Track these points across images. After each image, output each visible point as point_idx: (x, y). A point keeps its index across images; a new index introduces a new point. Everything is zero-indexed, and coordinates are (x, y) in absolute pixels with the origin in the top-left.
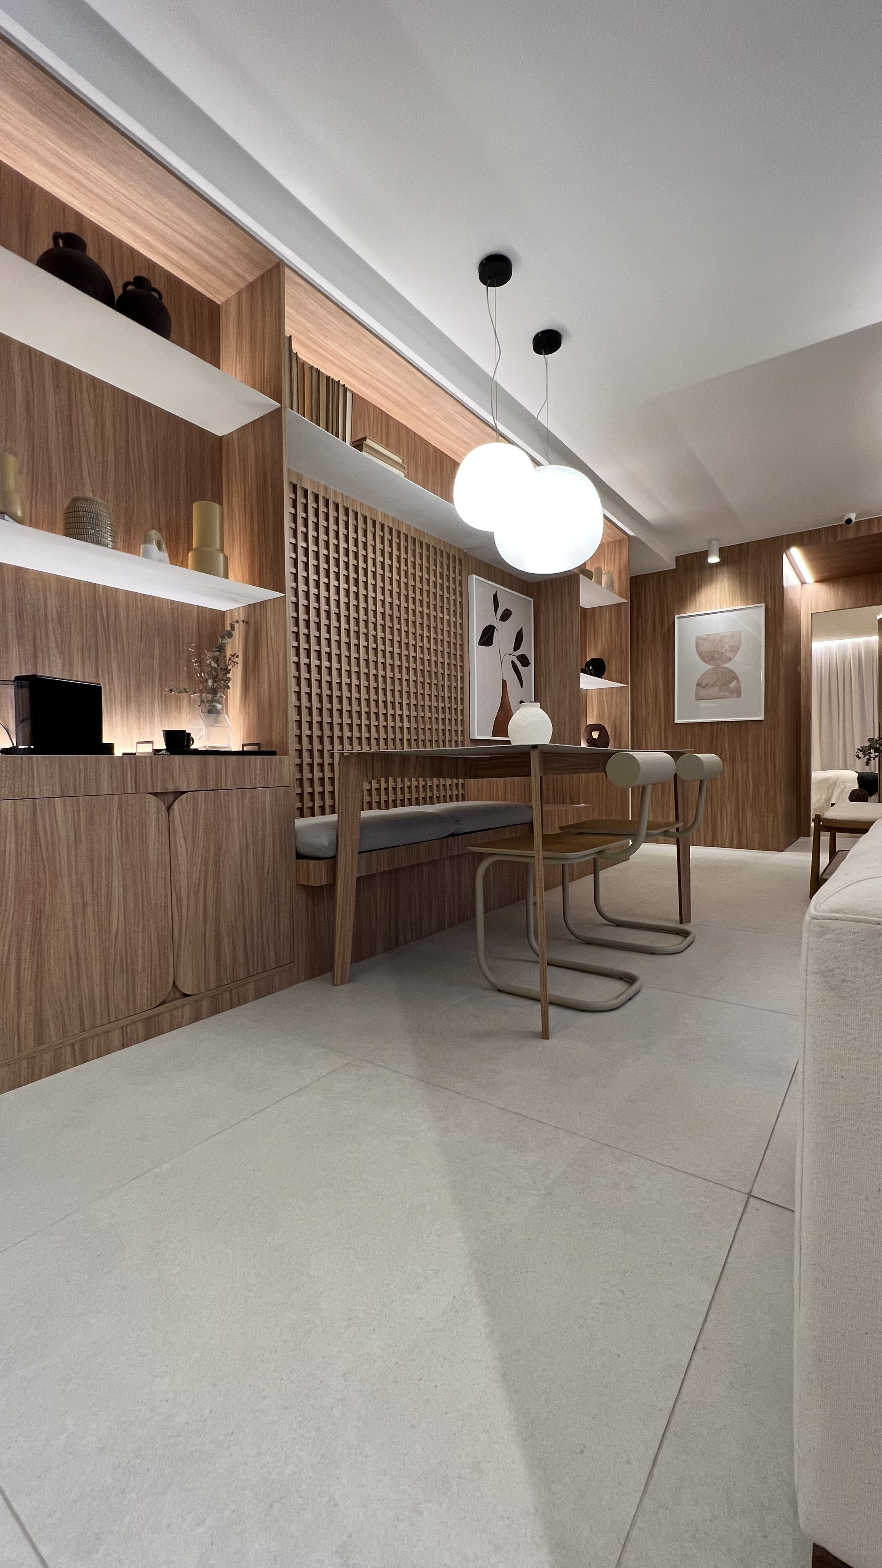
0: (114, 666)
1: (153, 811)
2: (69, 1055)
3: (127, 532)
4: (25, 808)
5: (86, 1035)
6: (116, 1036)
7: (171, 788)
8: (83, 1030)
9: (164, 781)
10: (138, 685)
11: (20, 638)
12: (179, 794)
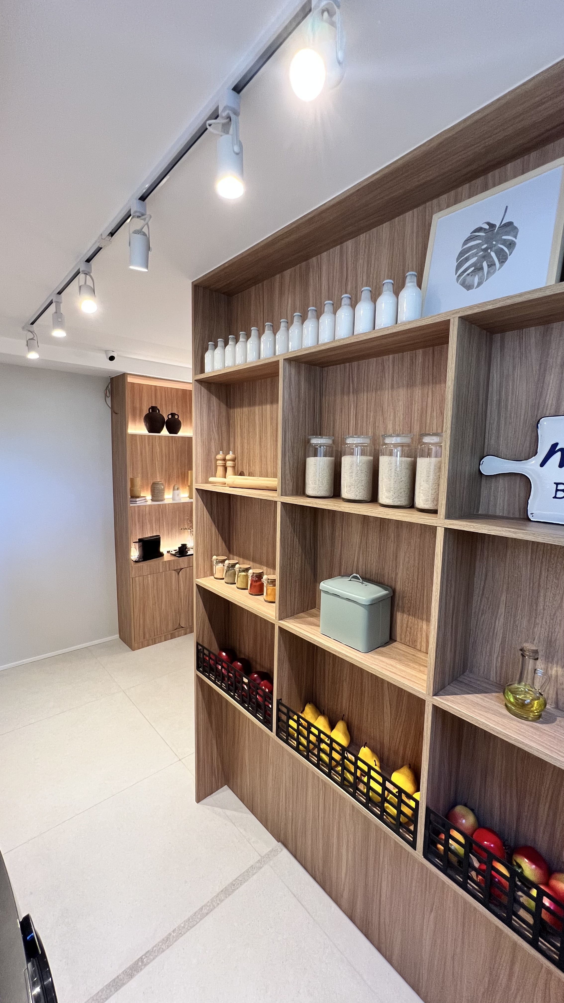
0: (165, 523)
1: (174, 575)
2: (151, 642)
3: (169, 481)
4: (141, 578)
5: (156, 637)
6: (163, 638)
7: (179, 568)
8: (155, 635)
9: (177, 566)
10: (172, 529)
11: (139, 521)
12: (181, 569)
